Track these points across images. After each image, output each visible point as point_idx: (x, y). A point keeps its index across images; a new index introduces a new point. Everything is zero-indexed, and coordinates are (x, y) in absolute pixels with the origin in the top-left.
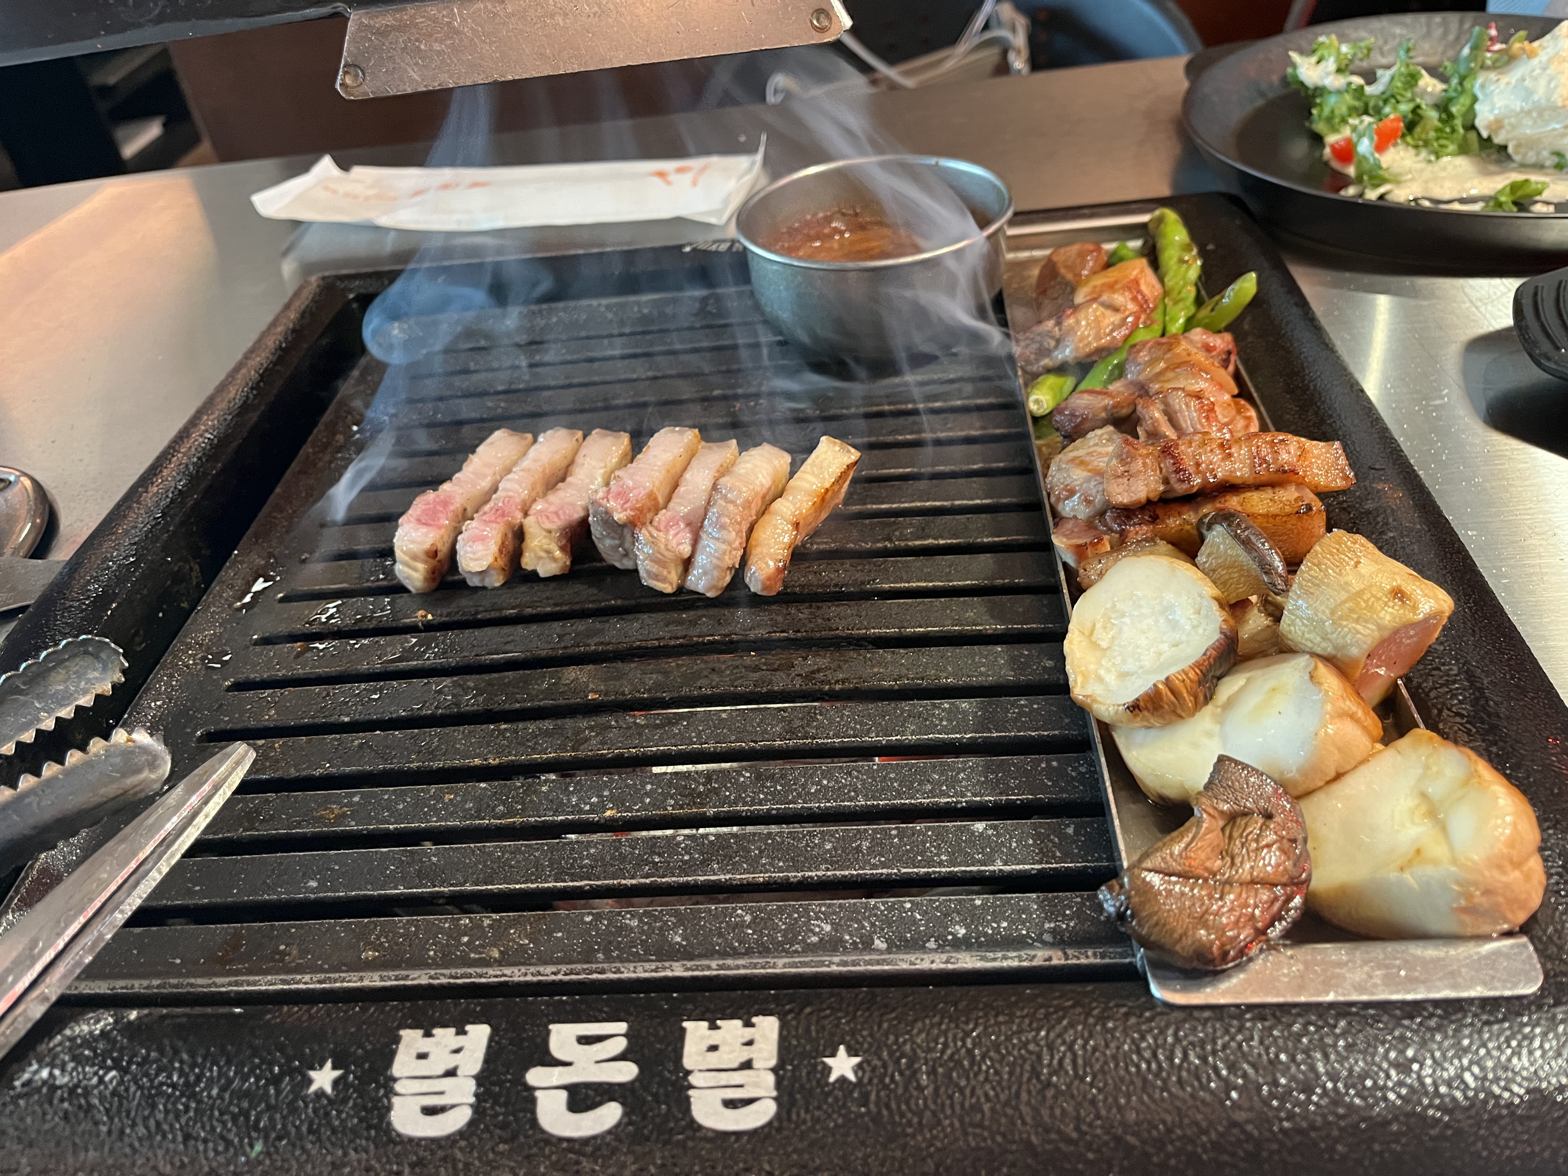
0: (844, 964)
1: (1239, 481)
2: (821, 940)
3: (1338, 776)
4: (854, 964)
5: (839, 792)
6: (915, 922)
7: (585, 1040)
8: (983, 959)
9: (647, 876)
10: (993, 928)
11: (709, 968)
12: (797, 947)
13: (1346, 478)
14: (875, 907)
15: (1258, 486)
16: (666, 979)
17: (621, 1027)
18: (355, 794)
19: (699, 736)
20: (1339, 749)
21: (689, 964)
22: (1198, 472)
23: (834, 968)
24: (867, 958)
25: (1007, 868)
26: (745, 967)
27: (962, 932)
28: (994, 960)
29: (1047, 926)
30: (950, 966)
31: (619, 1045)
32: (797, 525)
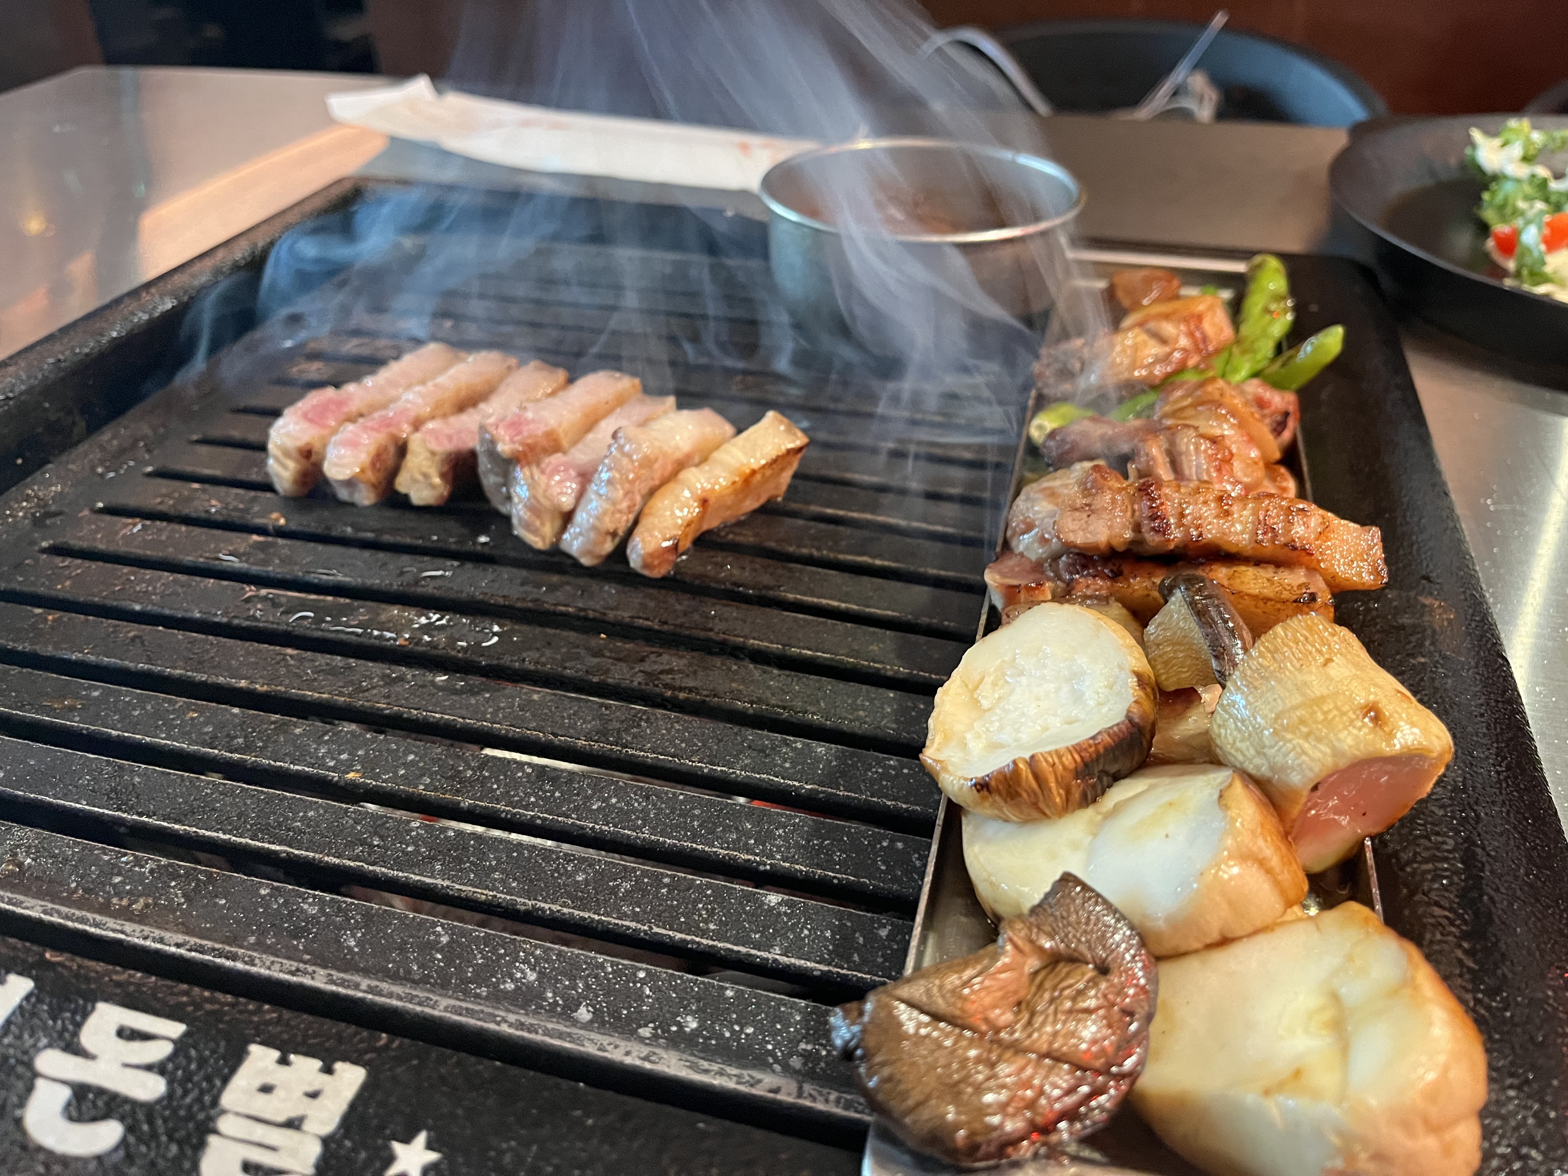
0: (521, 1026)
1: (1234, 550)
2: (518, 988)
3: (1224, 941)
4: (531, 1029)
5: (624, 817)
6: (640, 997)
7: (127, 1034)
8: (694, 1067)
9: (356, 858)
10: (733, 1032)
11: (357, 987)
12: (484, 991)
13: (1376, 572)
14: (602, 966)
15: (1258, 561)
16: (302, 987)
17: (176, 1029)
18: (96, 688)
19: (495, 714)
20: (1230, 903)
21: (336, 975)
22: (1180, 525)
23: (505, 1028)
24: (550, 1026)
25: (784, 960)
26: (400, 998)
27: (692, 1024)
28: (706, 1071)
29: (803, 1046)
30: (648, 1066)
31: (160, 1051)
32: (704, 502)
